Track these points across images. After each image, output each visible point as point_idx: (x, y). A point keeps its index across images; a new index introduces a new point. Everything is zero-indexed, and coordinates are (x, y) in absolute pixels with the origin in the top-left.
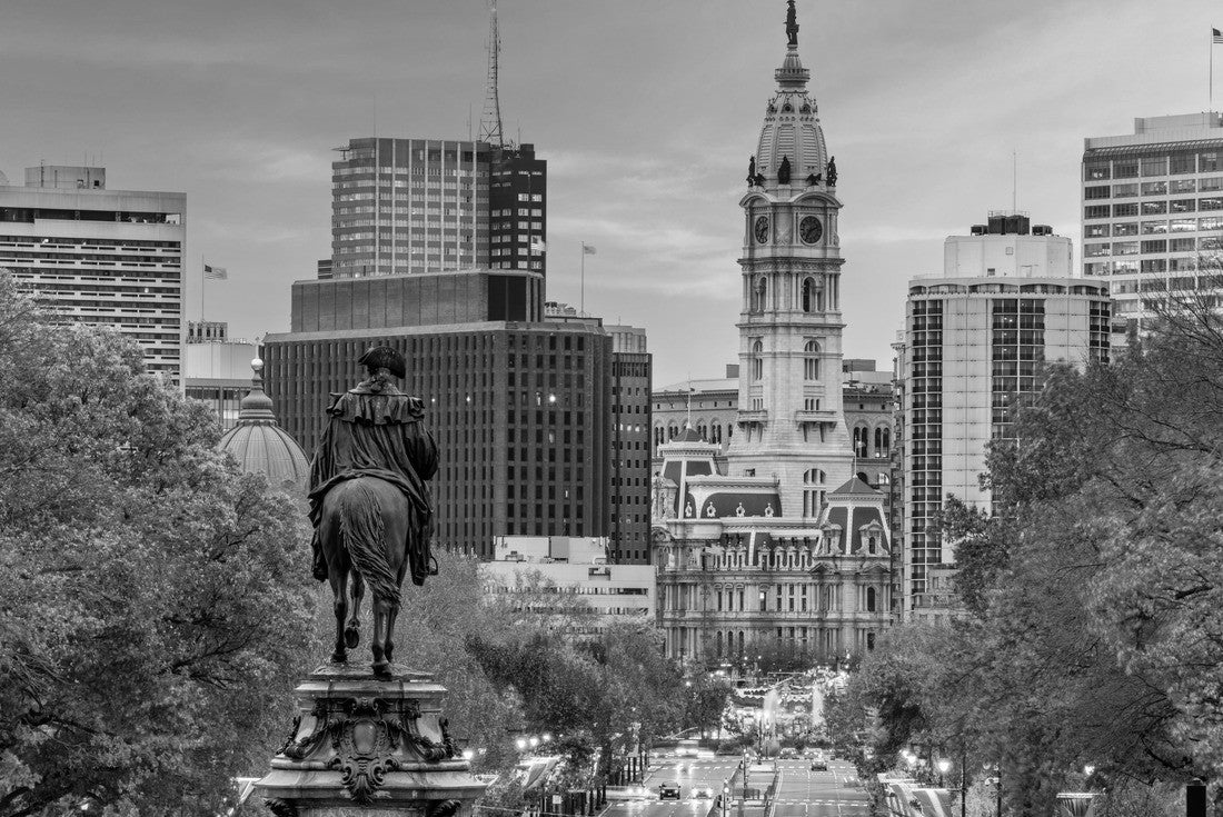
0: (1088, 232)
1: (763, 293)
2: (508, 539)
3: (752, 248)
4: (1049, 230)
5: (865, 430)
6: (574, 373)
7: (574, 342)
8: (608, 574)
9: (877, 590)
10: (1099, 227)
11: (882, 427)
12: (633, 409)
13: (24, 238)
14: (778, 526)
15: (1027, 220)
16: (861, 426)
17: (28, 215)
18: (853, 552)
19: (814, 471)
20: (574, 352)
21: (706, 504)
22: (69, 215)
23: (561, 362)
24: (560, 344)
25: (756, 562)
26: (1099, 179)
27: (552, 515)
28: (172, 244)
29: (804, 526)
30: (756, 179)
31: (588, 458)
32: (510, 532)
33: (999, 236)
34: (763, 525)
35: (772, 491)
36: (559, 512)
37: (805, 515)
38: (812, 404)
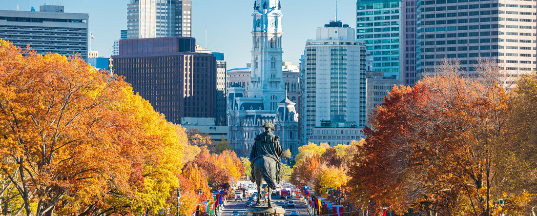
0: (358, 25)
1: (258, 42)
2: (185, 118)
3: (255, 28)
4: (348, 26)
5: (288, 83)
6: (205, 68)
7: (205, 58)
8: (215, 128)
9: (293, 132)
10: (361, 24)
11: (294, 82)
12: (221, 78)
13: (40, 27)
14: (263, 113)
15: (341, 23)
16: (287, 82)
17: (41, 20)
18: (286, 120)
19: (274, 96)
20: (204, 62)
21: (241, 106)
22: (54, 20)
23: (200, 65)
24: (200, 59)
25: (256, 124)
26: (361, 9)
27: (198, 111)
28: (84, 29)
29: (271, 113)
30: (256, 8)
31: (209, 94)
32: (185, 116)
33: (332, 28)
34: (258, 113)
35: (261, 102)
36: (200, 110)
37: (271, 109)
38: (273, 76)
